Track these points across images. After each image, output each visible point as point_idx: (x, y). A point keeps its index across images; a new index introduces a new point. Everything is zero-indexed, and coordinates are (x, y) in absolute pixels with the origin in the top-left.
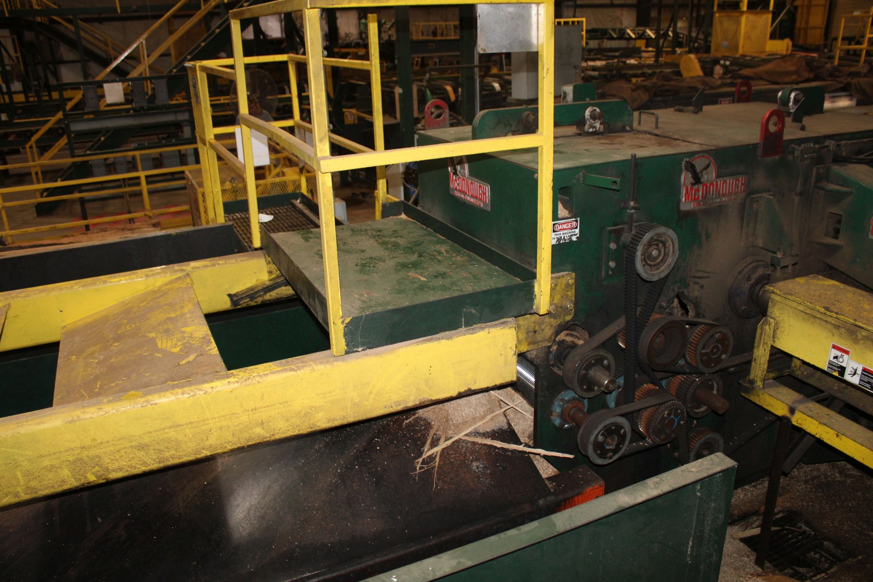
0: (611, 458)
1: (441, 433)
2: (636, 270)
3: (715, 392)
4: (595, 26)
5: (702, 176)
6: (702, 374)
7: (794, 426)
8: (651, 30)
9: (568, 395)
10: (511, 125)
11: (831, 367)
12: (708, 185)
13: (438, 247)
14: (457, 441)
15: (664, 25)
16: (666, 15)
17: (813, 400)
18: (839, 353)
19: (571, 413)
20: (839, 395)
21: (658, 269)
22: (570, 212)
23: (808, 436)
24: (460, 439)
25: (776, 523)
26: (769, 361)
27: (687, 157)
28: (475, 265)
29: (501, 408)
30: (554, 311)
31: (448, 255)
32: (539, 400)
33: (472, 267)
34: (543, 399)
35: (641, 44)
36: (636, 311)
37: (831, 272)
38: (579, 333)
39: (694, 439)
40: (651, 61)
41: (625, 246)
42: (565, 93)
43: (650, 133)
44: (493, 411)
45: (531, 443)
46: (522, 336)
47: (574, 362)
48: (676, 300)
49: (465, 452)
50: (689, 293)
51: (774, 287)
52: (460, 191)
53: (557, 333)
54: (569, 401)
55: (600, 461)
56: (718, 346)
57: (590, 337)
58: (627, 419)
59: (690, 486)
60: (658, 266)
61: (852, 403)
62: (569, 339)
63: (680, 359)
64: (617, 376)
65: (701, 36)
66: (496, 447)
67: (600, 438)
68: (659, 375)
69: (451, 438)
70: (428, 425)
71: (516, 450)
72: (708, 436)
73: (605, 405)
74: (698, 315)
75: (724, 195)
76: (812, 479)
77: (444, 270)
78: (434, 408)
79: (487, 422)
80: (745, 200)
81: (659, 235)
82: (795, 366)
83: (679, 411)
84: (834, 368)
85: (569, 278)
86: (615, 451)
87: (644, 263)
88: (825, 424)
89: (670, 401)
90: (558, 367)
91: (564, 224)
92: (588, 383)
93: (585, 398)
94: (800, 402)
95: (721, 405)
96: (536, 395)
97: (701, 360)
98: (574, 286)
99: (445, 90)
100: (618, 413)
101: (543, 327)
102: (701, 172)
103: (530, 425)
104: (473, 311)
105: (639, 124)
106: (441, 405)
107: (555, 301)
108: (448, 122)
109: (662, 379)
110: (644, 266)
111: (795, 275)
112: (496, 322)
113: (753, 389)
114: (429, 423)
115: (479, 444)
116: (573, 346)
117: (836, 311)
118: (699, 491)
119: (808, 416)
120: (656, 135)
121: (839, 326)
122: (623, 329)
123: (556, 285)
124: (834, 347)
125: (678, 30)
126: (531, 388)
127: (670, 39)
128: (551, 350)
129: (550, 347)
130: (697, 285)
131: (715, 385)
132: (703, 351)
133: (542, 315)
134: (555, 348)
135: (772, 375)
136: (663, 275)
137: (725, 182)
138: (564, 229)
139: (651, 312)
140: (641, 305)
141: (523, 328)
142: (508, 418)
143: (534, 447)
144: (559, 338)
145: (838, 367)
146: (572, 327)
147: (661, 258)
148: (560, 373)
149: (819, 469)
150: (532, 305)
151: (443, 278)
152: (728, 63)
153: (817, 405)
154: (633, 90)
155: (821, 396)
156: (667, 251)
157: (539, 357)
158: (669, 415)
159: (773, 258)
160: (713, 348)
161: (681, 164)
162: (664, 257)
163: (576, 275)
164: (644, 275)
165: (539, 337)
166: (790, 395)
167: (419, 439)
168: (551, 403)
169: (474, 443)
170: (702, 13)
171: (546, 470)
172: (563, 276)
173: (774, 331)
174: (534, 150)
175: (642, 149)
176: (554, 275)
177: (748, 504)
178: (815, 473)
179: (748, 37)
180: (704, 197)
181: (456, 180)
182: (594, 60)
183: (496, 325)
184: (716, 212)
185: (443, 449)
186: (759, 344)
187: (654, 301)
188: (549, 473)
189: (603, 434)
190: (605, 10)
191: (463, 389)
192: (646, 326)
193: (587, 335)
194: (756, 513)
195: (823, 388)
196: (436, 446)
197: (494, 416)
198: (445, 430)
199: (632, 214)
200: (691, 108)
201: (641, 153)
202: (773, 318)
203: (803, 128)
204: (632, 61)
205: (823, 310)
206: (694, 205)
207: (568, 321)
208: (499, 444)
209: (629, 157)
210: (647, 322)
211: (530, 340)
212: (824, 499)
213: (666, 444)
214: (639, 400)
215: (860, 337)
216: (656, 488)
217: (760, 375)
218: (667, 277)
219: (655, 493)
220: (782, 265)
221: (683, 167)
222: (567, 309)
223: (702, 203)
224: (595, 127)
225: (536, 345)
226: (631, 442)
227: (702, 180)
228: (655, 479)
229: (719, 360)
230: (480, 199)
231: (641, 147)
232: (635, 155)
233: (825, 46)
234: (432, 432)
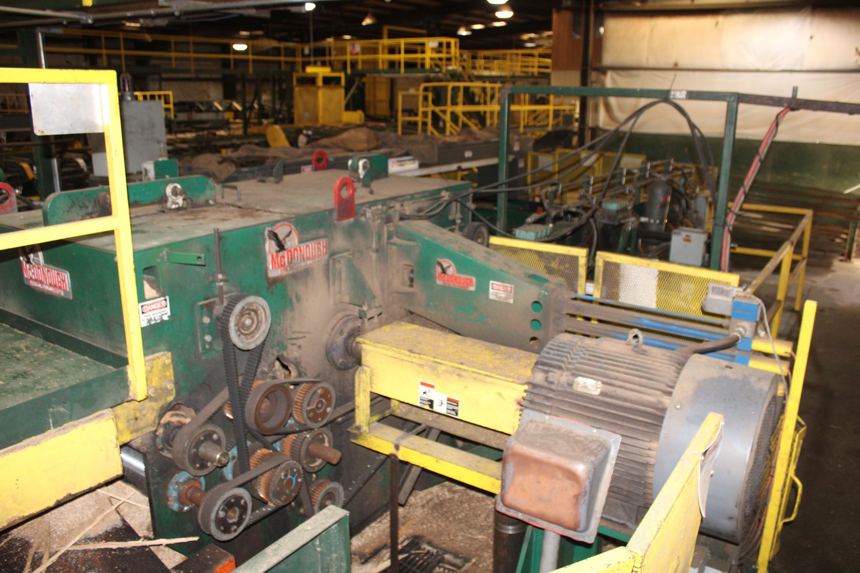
0: (235, 531)
1: (43, 550)
2: (231, 341)
3: (327, 444)
4: (183, 99)
5: (285, 243)
6: (311, 429)
7: (401, 461)
8: (238, 102)
9: (182, 477)
10: (87, 207)
11: (422, 402)
12: (292, 250)
13: (17, 344)
14: (64, 554)
15: (249, 98)
16: (250, 89)
17: (413, 434)
18: (426, 389)
19: (189, 494)
20: (433, 425)
21: (253, 337)
22: (158, 291)
23: (415, 467)
24: (68, 551)
25: (403, 551)
26: (371, 406)
27: (268, 226)
28: (60, 358)
29: (112, 505)
30: (154, 394)
31: (29, 352)
32: (152, 488)
33: (57, 361)
34: (156, 486)
35: (229, 116)
36: (238, 382)
37: (412, 316)
38: (184, 411)
39: (315, 492)
40: (240, 132)
41: (218, 319)
42: (146, 170)
43: (233, 206)
44: (104, 511)
45: (151, 535)
46: (122, 426)
47: (183, 443)
48: (277, 364)
49: (76, 564)
50: (288, 354)
51: (364, 338)
52: (36, 280)
53: (161, 416)
54: (185, 482)
55: (225, 537)
56: (321, 401)
57: (196, 414)
58: (247, 489)
59: (309, 544)
60: (253, 334)
61: (446, 429)
62: (175, 419)
63: (289, 419)
64: (229, 449)
65: (285, 108)
66: (111, 550)
67: (222, 514)
68: (270, 439)
69: (56, 552)
70: (26, 545)
71: (135, 547)
72: (328, 487)
73: (223, 479)
74: (300, 375)
75: (308, 258)
76: (428, 503)
77: (25, 368)
78: (32, 524)
79: (98, 524)
80: (328, 261)
81: (250, 304)
82: (395, 406)
83: (295, 470)
84: (425, 402)
85: (164, 358)
86: (238, 524)
87: (239, 333)
88: (426, 454)
89: (284, 462)
90: (167, 449)
91: (153, 304)
92: (200, 461)
93: (200, 477)
94: (402, 438)
95: (335, 456)
96: (148, 484)
97: (309, 418)
98: (171, 366)
99: (22, 167)
100: (234, 485)
101: (144, 412)
102: (284, 239)
103: (147, 517)
104: (62, 409)
105: (223, 197)
106: (40, 519)
107: (154, 384)
108: (15, 207)
109: (275, 442)
110: (239, 335)
111: (381, 324)
112: (91, 417)
113: (361, 434)
114: (27, 542)
115: (92, 551)
116: (181, 426)
117: (418, 352)
118: (319, 546)
119: (411, 449)
120: (240, 207)
121: (423, 365)
122: (228, 400)
123: (152, 367)
124: (423, 384)
125: (263, 103)
126: (142, 477)
127: (256, 111)
128: (157, 434)
129: (156, 431)
130: (295, 346)
131: (326, 437)
132: (309, 408)
133: (141, 401)
134: (161, 431)
135: (376, 418)
136: (259, 342)
137: (308, 246)
138: (153, 310)
139: (253, 380)
140: (243, 374)
141: (122, 417)
142: (122, 514)
143: (155, 539)
144: (163, 421)
145: (428, 401)
146: (177, 406)
147: (254, 326)
148: (169, 455)
149: (431, 493)
150: (128, 392)
151: (24, 378)
152: (310, 133)
153: (418, 438)
154: (220, 163)
155: (419, 429)
156: (260, 318)
157: (145, 444)
158: (286, 475)
159: (360, 311)
160: (318, 403)
161: (264, 233)
162: (257, 325)
163: (172, 354)
164: (240, 345)
165: (141, 423)
166: (394, 433)
167: (16, 564)
168: (166, 488)
169: (85, 552)
170: (284, 86)
171: (171, 559)
172: (158, 357)
173: (371, 378)
174: (111, 233)
175: (225, 222)
176: (148, 358)
177: (377, 540)
178: (429, 497)
179: (326, 109)
180: (290, 263)
181: (30, 269)
182: (184, 132)
183: (90, 419)
184: (304, 275)
185: (48, 568)
186: (359, 392)
187: (254, 369)
188: (177, 561)
189: (223, 510)
190: (192, 84)
191: (61, 496)
192: (250, 393)
193: (193, 412)
194: (384, 547)
195: (420, 421)
196: (38, 566)
197: (105, 516)
198: (48, 545)
199: (222, 287)
200: (272, 179)
201: (223, 226)
202: (368, 367)
203: (371, 192)
204: (222, 133)
205: (408, 353)
206: (281, 271)
207: (171, 402)
208: (114, 545)
209: (212, 232)
210: (251, 390)
211: (132, 428)
212: (440, 518)
213: (291, 503)
214: (255, 467)
215: (440, 371)
216: (275, 555)
217: (365, 421)
218: (263, 343)
219: (274, 560)
220: (369, 316)
221: (266, 236)
222: (167, 389)
223: (288, 268)
224: (177, 203)
225: (140, 432)
226: (253, 510)
227: (286, 247)
228: (273, 546)
229: (325, 414)
230: (60, 288)
231: (224, 220)
232: (218, 229)
233: (392, 116)
234: (31, 552)
